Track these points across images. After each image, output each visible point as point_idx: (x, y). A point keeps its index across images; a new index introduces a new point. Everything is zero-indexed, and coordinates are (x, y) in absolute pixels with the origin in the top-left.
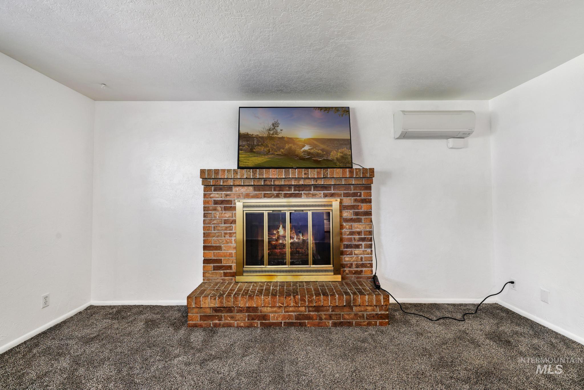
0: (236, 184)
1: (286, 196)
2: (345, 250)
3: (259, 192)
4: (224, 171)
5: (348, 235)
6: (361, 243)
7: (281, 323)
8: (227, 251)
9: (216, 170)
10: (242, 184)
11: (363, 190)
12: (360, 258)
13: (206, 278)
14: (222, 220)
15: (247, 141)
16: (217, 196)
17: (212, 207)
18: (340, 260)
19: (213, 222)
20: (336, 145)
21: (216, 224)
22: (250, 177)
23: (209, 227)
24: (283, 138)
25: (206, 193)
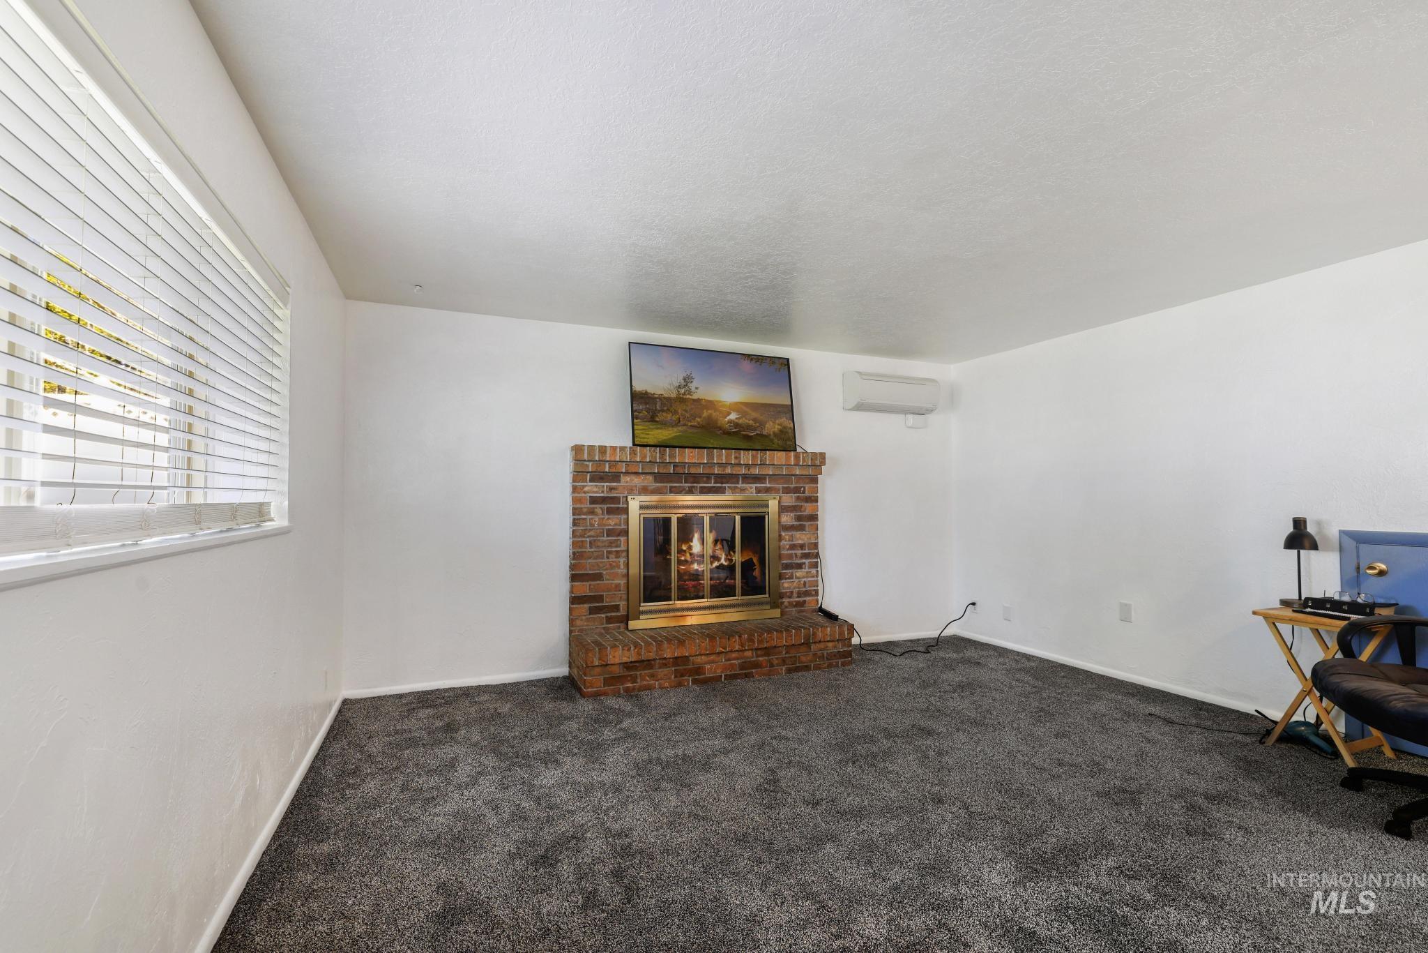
0: (630, 471)
1: (704, 491)
2: (784, 571)
3: (662, 485)
4: (614, 448)
5: (788, 550)
6: (804, 561)
7: (721, 676)
8: (611, 582)
9: (602, 446)
10: (640, 471)
11: (807, 483)
12: (802, 582)
13: (578, 628)
14: (603, 529)
15: (646, 403)
16: (595, 489)
17: (588, 508)
18: (778, 586)
19: (588, 534)
20: (772, 413)
21: (593, 537)
22: (656, 459)
23: (582, 541)
24: (698, 400)
25: (577, 484)
